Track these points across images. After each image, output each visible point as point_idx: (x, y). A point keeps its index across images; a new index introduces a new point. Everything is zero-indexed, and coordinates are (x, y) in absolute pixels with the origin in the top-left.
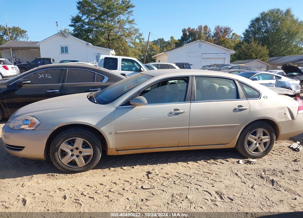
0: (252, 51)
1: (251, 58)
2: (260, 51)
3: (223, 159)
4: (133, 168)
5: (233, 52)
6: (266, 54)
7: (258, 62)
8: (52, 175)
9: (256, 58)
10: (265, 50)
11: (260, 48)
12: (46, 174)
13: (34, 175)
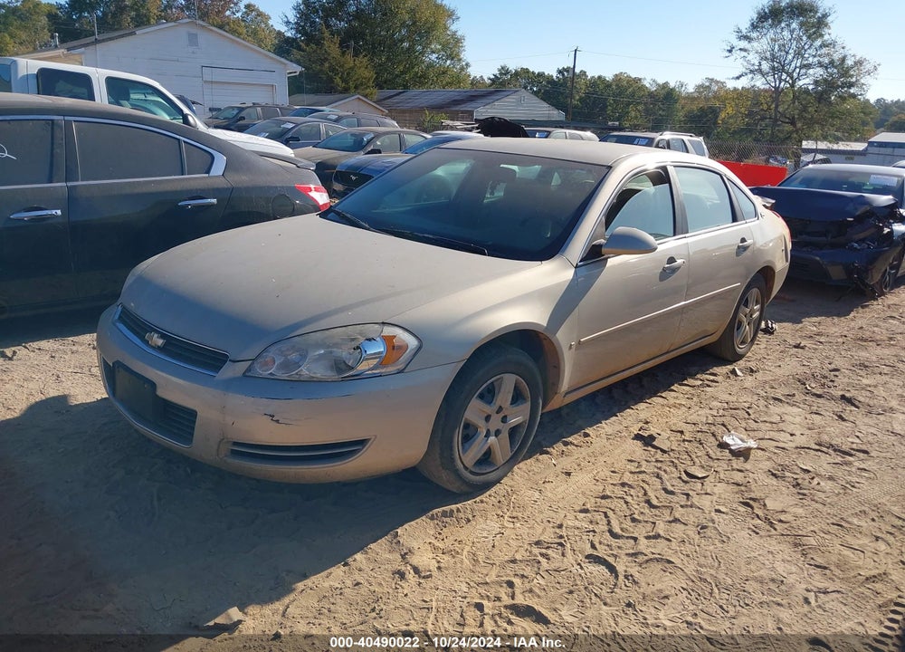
0: (332, 69)
1: (332, 88)
2: (352, 68)
3: (703, 372)
4: (587, 435)
5: (298, 69)
6: (369, 81)
7: (361, 102)
8: (444, 514)
9: (346, 90)
10: (362, 68)
11: (349, 60)
12: (424, 518)
13: (399, 531)
